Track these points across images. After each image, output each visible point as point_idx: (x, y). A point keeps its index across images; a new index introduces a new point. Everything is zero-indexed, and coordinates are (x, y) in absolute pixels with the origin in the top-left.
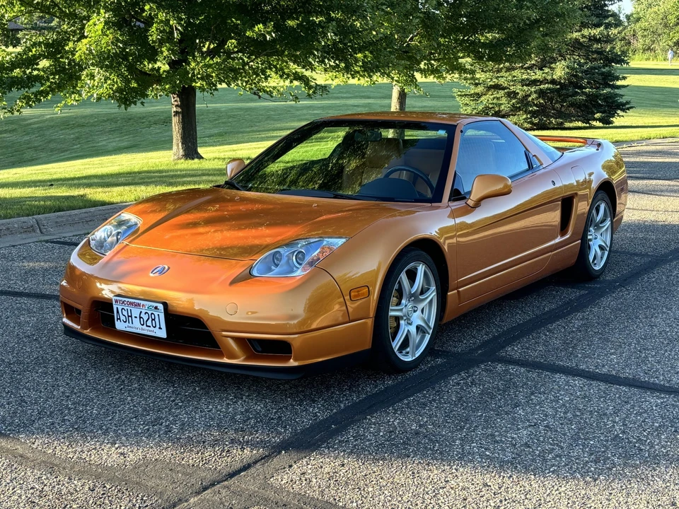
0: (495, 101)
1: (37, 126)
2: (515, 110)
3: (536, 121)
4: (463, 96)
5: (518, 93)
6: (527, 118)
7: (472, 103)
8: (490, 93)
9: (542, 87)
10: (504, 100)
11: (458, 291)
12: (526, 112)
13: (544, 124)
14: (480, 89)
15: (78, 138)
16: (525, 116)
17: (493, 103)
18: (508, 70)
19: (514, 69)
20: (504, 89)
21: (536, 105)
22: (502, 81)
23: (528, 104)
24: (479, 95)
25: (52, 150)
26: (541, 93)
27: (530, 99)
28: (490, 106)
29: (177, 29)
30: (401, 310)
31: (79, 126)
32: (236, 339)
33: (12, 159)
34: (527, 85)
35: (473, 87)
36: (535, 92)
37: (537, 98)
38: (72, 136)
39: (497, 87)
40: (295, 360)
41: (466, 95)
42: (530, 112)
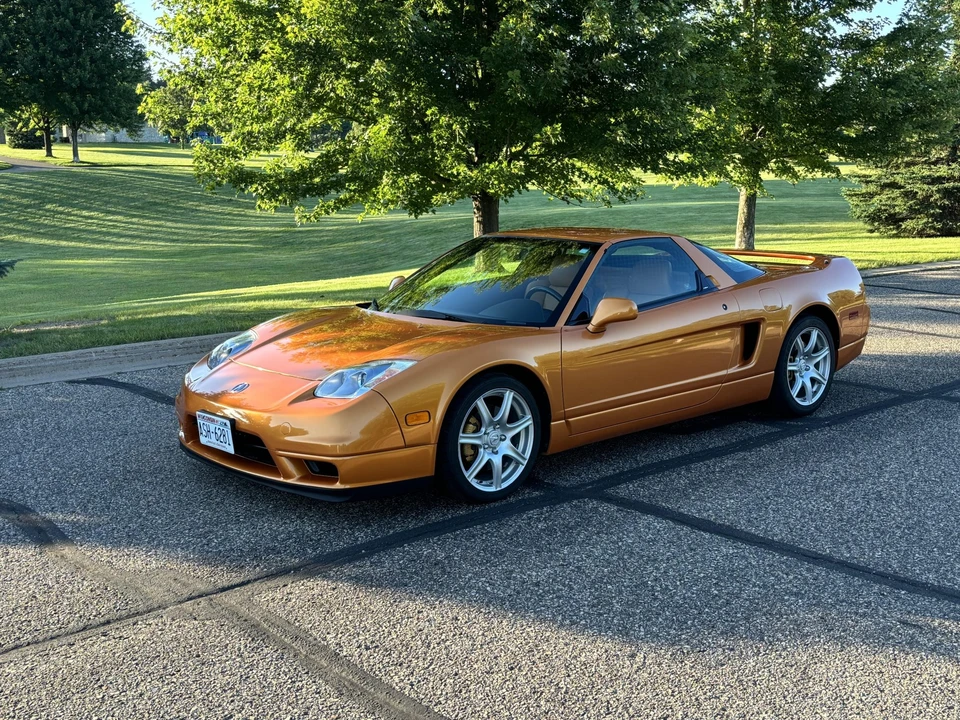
0: (889, 203)
1: (395, 232)
2: (913, 212)
3: (939, 226)
4: (852, 196)
5: (917, 193)
6: (928, 223)
7: (861, 204)
8: (885, 192)
9: (946, 185)
10: (899, 202)
11: (567, 422)
12: (928, 216)
13: (951, 229)
14: (872, 188)
15: (433, 245)
16: (925, 220)
17: (886, 205)
18: (908, 165)
19: (914, 164)
20: (900, 187)
21: (940, 207)
22: (898, 179)
23: (930, 205)
24: (872, 195)
25: (404, 258)
26: (947, 193)
27: (932, 199)
28: (883, 208)
29: (460, 134)
30: (479, 438)
31: (436, 232)
32: (293, 460)
33: (365, 266)
34: (928, 184)
35: (864, 185)
36: (938, 191)
37: (941, 199)
38: (427, 243)
39: (893, 185)
40: (341, 483)
41: (855, 195)
42: (933, 215)
